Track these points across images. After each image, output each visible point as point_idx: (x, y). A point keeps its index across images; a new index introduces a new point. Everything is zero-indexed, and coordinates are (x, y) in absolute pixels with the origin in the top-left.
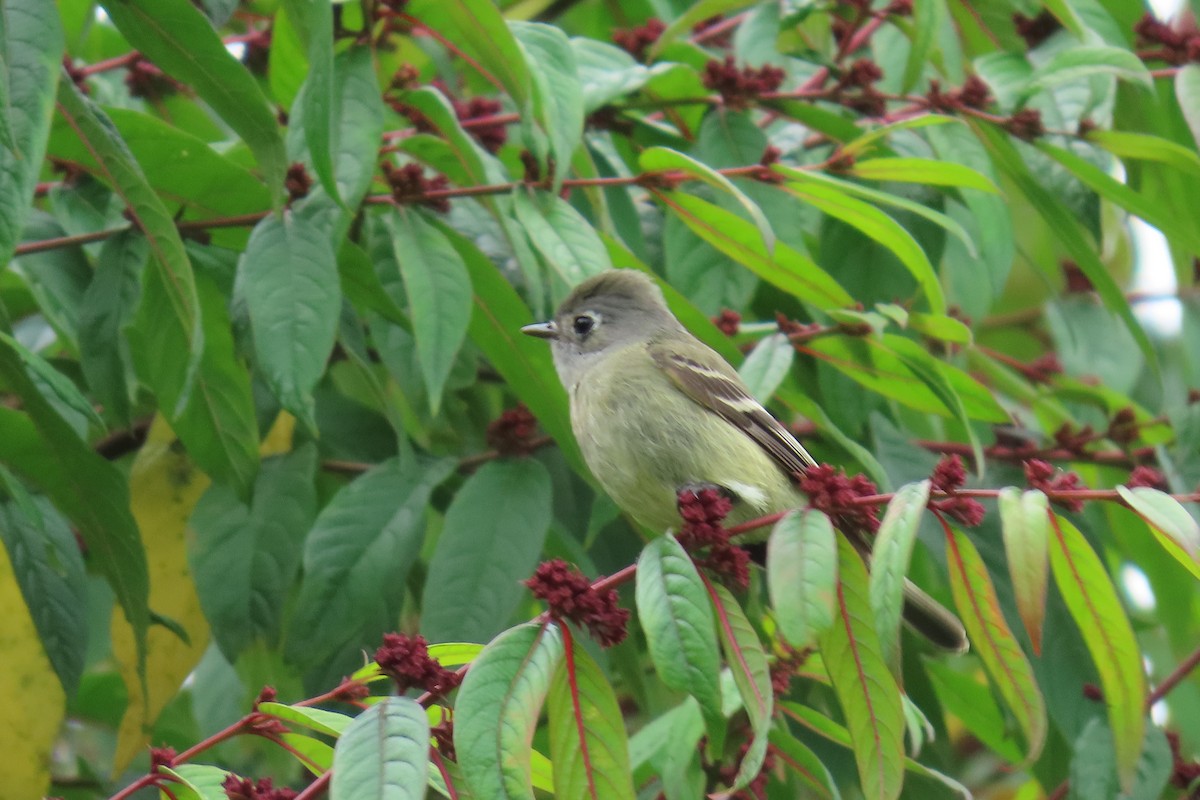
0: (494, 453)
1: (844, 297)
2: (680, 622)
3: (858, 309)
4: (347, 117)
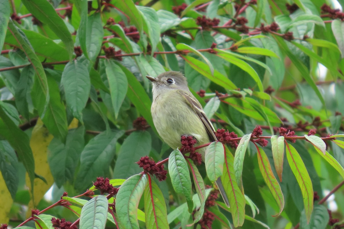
0: (135, 129)
1: (234, 86)
2: (180, 174)
3: (238, 90)
4: (93, 33)
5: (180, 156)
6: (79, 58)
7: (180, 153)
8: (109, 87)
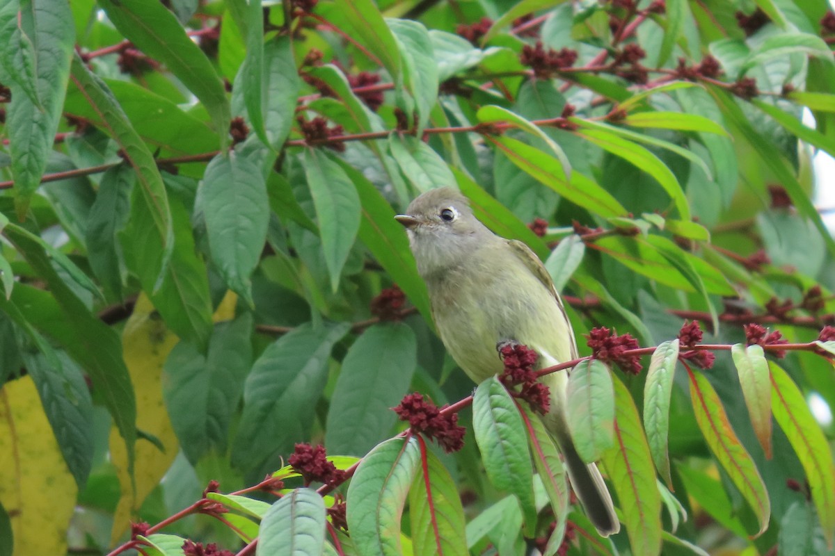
0: (376, 319)
1: (619, 208)
2: (505, 442)
3: (629, 217)
4: (273, 86)
5: (503, 396)
6: (241, 146)
7: (502, 389)
8: (314, 215)
